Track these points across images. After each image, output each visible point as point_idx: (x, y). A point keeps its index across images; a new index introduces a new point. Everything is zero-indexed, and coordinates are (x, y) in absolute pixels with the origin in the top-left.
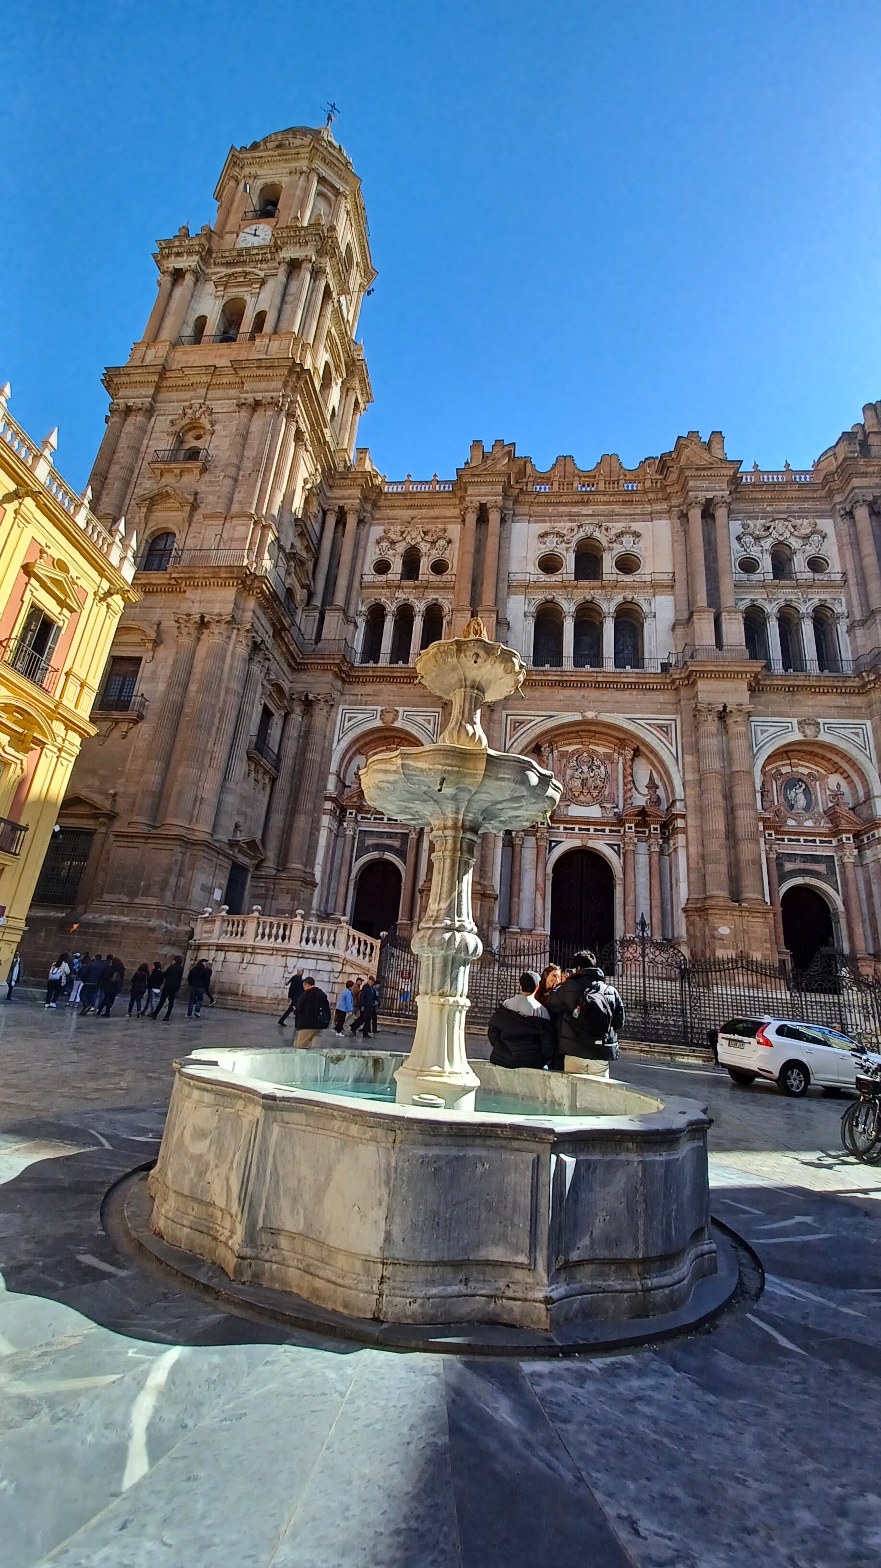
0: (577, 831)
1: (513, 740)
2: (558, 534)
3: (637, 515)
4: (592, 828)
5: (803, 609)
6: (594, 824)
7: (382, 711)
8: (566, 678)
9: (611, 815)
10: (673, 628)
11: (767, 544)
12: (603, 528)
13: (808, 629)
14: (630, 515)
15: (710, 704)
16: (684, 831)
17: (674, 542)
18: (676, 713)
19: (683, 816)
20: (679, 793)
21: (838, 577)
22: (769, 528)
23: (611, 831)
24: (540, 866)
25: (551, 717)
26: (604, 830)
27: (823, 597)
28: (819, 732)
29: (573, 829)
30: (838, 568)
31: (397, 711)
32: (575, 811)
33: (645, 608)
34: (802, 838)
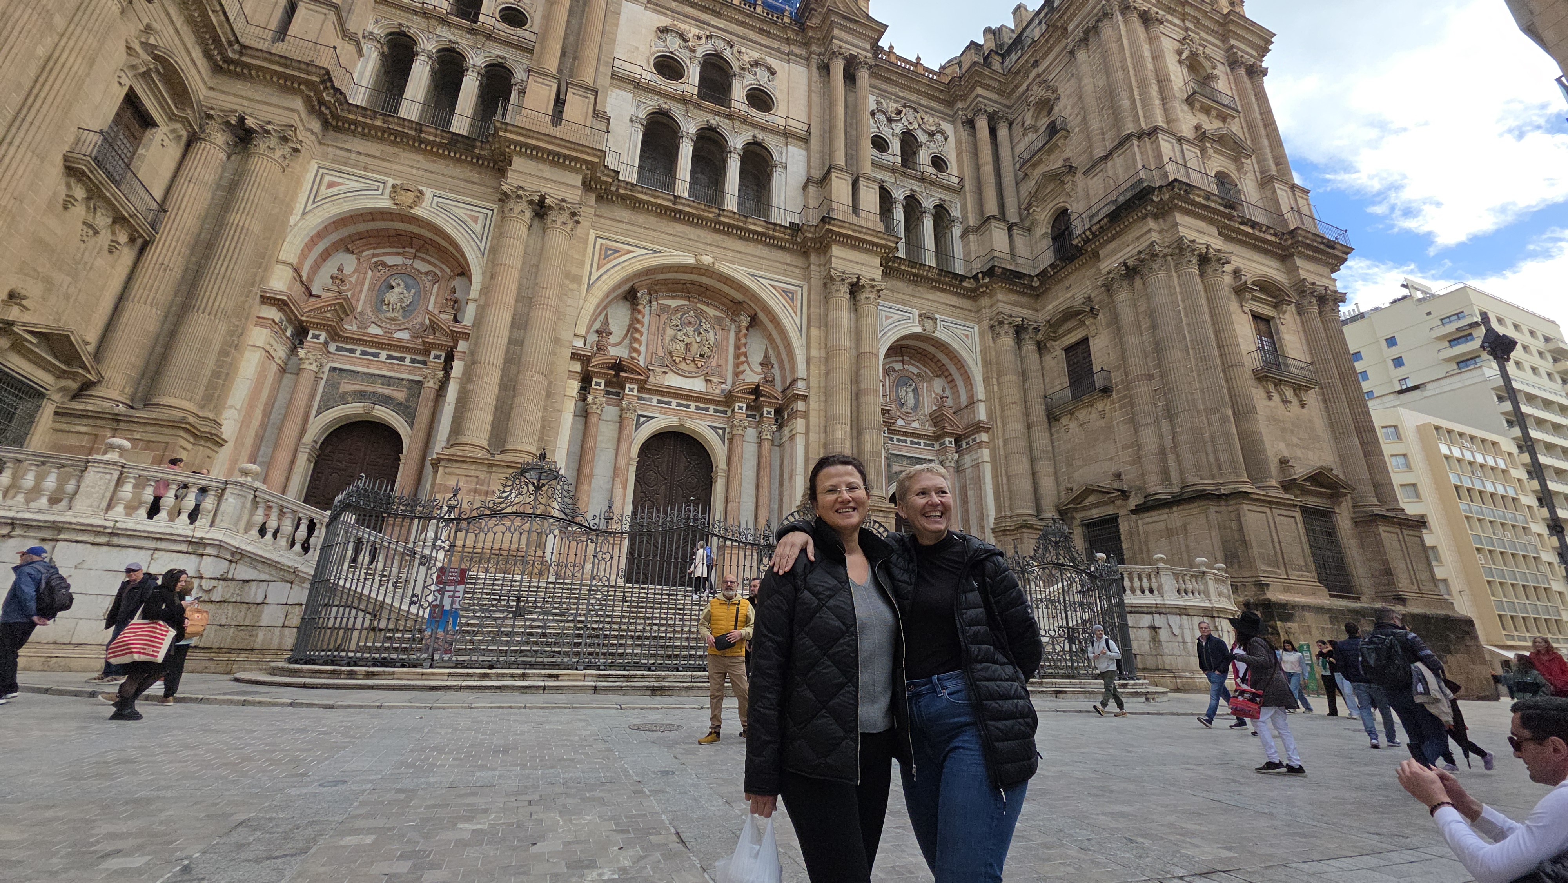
0: (674, 406)
1: (602, 271)
2: (681, 36)
3: (773, 49)
4: (693, 405)
5: (925, 204)
6: (697, 399)
7: (393, 186)
8: (681, 207)
9: (717, 391)
10: (805, 187)
11: (898, 128)
12: (735, 49)
13: (928, 223)
14: (766, 47)
15: (843, 273)
16: (806, 415)
17: (810, 91)
18: (804, 280)
19: (805, 398)
20: (801, 370)
21: (956, 180)
22: (901, 112)
23: (716, 411)
24: (624, 444)
25: (656, 252)
26: (707, 409)
27: (943, 197)
28: (935, 328)
29: (669, 403)
30: (955, 173)
31: (421, 192)
32: (673, 381)
33: (776, 156)
34: (909, 439)
